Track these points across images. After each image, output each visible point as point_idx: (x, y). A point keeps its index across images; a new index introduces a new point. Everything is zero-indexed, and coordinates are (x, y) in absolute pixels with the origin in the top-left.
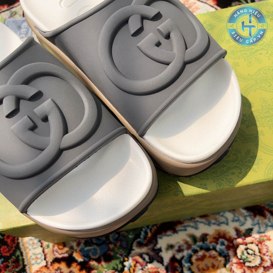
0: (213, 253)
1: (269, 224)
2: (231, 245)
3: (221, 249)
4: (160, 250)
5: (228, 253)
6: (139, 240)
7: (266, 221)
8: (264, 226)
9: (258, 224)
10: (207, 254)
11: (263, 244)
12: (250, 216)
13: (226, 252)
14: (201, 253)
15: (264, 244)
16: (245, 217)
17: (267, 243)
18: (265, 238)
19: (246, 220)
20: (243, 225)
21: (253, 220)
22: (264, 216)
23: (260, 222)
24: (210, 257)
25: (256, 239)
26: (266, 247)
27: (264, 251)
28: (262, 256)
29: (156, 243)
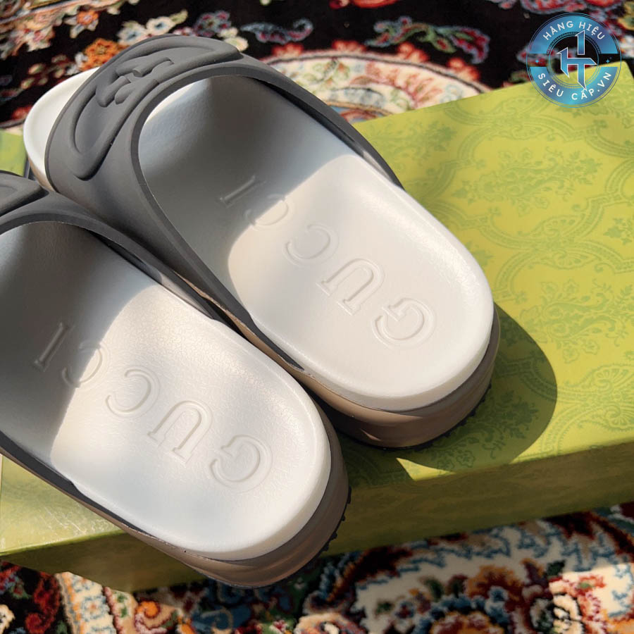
0: (478, 617)
1: (601, 551)
2: (517, 599)
3: (494, 610)
4: (362, 614)
5: (510, 617)
6: (316, 593)
7: (594, 544)
8: (590, 555)
9: (577, 551)
10: (465, 620)
11: (587, 594)
12: (557, 534)
13: (506, 615)
14: (450, 619)
15: (590, 596)
16: (547, 538)
17: (597, 592)
18: (592, 582)
19: (549, 543)
20: (542, 554)
21: (565, 544)
22: (589, 534)
23: (580, 547)
24: (472, 626)
25: (571, 585)
26: (594, 602)
27: (590, 610)
28: (585, 621)
29: (354, 599)
